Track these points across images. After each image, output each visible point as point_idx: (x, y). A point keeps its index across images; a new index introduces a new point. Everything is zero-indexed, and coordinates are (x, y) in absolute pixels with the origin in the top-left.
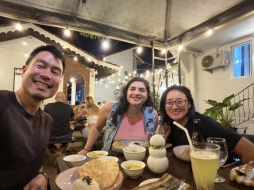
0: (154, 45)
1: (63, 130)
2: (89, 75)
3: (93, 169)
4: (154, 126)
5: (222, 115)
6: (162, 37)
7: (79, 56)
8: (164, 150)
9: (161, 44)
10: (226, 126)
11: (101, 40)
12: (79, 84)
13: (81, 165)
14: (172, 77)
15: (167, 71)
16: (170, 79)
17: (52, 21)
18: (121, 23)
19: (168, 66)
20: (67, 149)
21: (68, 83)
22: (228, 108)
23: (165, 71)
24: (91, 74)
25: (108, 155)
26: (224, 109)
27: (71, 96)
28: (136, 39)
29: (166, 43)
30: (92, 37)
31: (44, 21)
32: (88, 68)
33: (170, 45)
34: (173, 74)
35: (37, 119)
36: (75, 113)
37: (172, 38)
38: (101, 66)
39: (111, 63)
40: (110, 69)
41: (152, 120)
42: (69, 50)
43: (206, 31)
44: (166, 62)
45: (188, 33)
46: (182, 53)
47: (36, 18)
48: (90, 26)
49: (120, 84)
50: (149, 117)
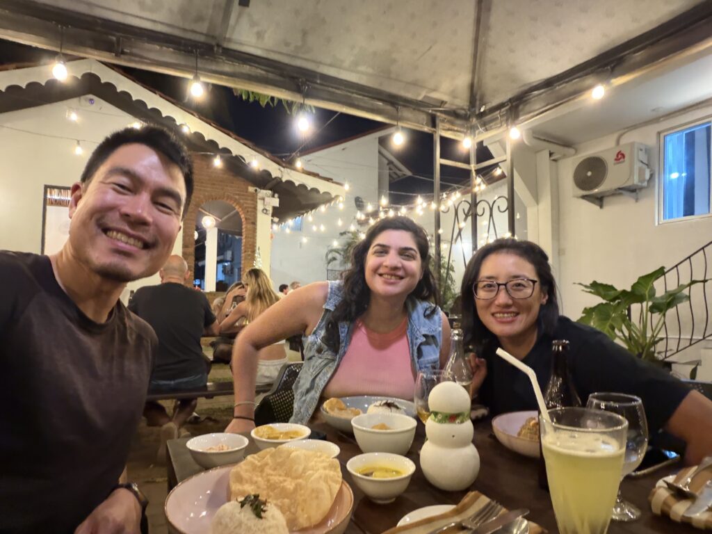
0: (440, 125)
1: (183, 361)
2: (255, 208)
3: (268, 475)
4: (438, 356)
5: (629, 327)
6: (462, 102)
7: (227, 155)
8: (468, 426)
9: (459, 122)
10: (640, 355)
11: (291, 109)
12: (227, 233)
13: (235, 462)
14: (491, 215)
15: (474, 196)
16: (483, 222)
17: (152, 56)
18: (346, 64)
19: (479, 185)
20: (195, 414)
21: (197, 229)
22: (646, 305)
23: (469, 198)
24: (260, 206)
25: (310, 437)
26: (635, 308)
27: (203, 267)
28: (389, 108)
29: (474, 121)
30: (263, 103)
31: (132, 54)
32: (251, 189)
33: (484, 124)
34: (491, 209)
35: (113, 333)
36: (216, 313)
37: (489, 106)
38: (290, 183)
39: (316, 175)
40: (315, 190)
41: (433, 337)
42: (199, 136)
43: (590, 87)
44: (474, 174)
45: (536, 93)
46: (520, 149)
47: (109, 47)
48: (259, 72)
49: (342, 234)
50: (424, 331)
